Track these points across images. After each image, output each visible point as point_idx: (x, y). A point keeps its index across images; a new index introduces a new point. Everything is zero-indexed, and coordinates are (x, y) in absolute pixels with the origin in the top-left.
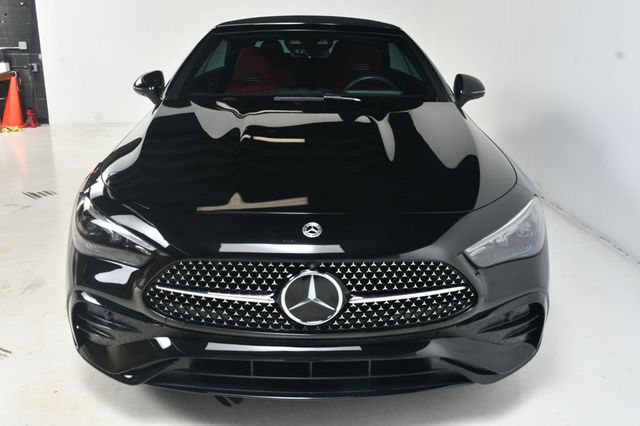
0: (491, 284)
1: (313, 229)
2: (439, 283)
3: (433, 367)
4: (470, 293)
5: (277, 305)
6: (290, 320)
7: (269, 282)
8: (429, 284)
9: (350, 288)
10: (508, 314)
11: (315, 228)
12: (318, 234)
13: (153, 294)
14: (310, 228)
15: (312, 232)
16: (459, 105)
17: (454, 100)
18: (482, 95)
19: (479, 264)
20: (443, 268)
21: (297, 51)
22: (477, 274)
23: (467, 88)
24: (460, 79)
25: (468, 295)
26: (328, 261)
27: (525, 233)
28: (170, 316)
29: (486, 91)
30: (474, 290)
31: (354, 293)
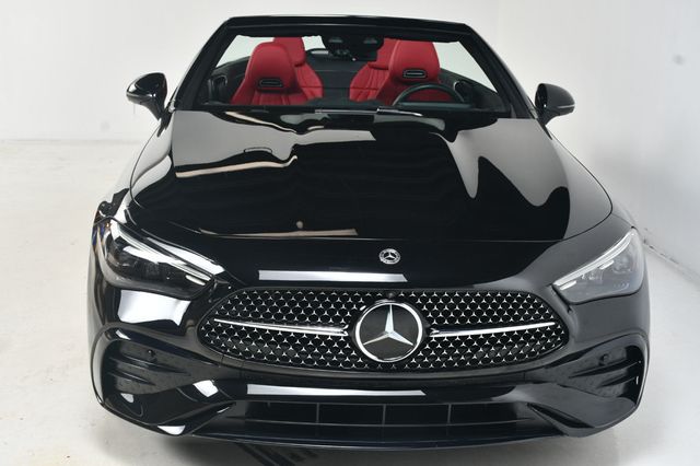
0: (584, 322)
1: (390, 256)
2: (527, 318)
3: (519, 415)
4: (560, 330)
5: (350, 339)
6: (364, 357)
7: (343, 313)
8: (516, 318)
9: (431, 320)
10: (602, 358)
11: (392, 254)
12: (397, 260)
13: (208, 328)
14: (387, 254)
15: (390, 259)
16: (543, 121)
17: (536, 117)
18: (570, 110)
19: (571, 300)
20: (531, 301)
21: (338, 52)
22: (569, 310)
23: (552, 102)
24: (543, 90)
25: (558, 332)
26: (407, 290)
27: (622, 269)
28: (228, 354)
29: (576, 105)
30: (565, 327)
31: (435, 326)
